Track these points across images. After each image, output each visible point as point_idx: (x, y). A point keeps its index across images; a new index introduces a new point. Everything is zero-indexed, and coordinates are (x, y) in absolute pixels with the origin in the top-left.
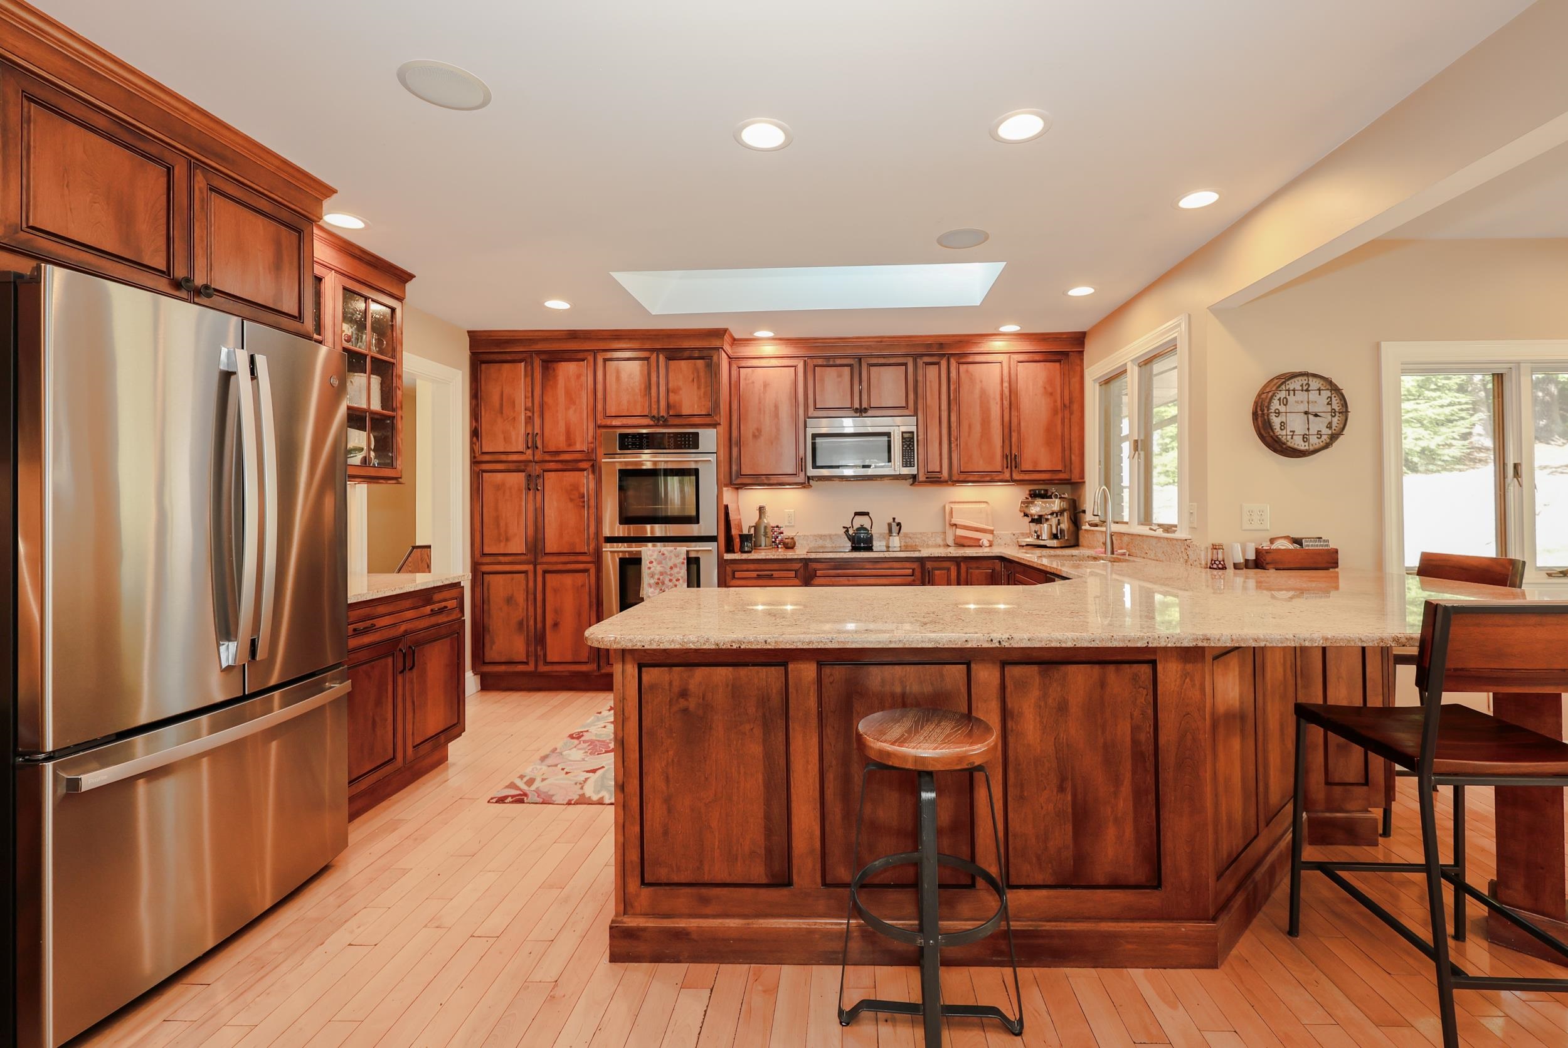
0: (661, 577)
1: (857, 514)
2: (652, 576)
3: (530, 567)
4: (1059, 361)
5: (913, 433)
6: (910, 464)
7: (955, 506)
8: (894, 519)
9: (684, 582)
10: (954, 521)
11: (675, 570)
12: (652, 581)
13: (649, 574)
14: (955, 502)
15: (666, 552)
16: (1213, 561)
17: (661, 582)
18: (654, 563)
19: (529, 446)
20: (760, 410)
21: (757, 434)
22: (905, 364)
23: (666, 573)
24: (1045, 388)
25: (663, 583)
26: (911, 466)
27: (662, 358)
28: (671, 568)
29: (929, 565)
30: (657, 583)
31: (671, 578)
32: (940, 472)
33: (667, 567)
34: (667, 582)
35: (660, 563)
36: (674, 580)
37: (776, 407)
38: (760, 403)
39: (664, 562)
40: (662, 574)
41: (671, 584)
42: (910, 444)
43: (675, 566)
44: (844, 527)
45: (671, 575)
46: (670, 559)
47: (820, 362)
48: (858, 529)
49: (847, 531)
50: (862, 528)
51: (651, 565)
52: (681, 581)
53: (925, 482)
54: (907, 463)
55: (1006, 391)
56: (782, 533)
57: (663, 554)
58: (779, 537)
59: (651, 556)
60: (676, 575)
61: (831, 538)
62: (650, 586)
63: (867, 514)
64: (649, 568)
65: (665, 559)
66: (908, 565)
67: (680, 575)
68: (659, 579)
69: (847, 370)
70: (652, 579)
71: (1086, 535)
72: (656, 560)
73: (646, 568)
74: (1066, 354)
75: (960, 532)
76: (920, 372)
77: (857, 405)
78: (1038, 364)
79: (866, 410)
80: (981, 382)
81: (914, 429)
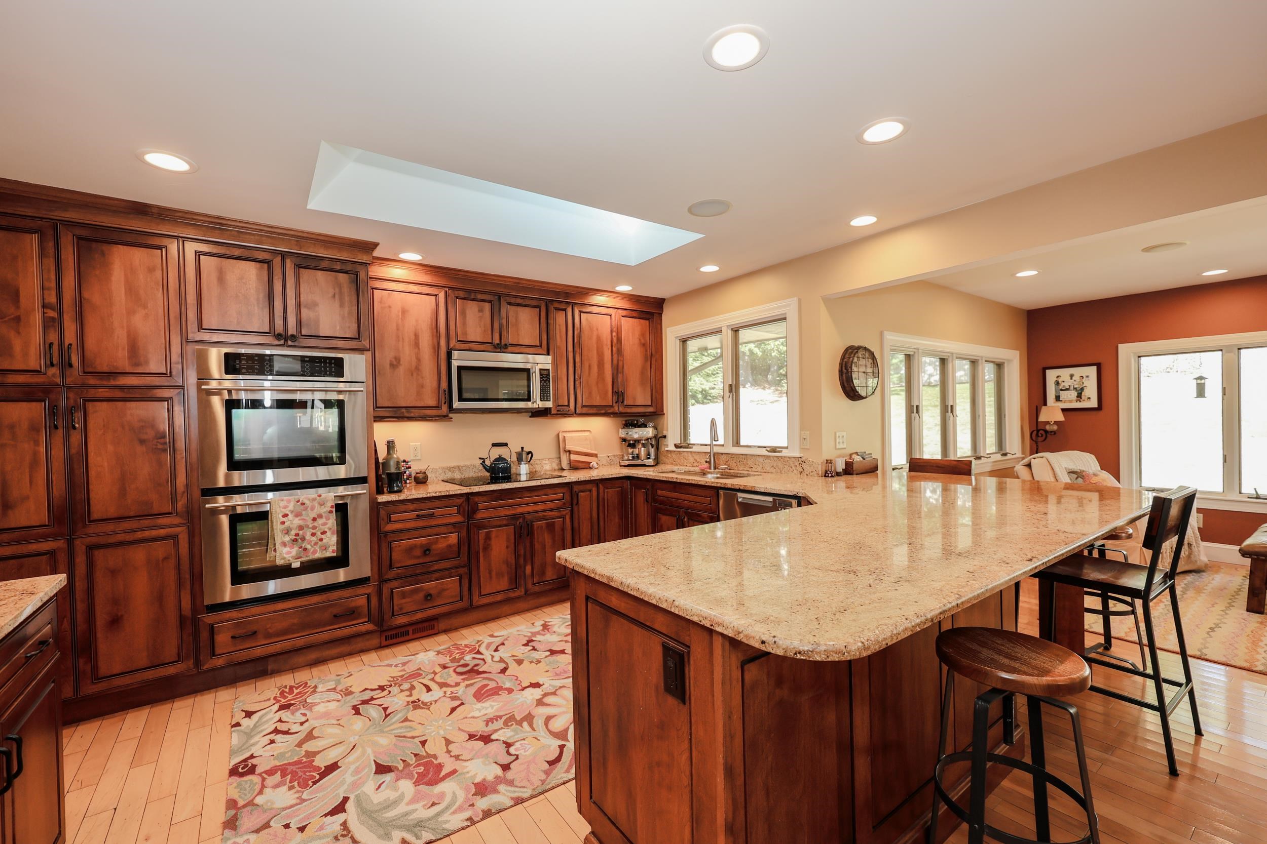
0: (301, 532)
1: (494, 445)
2: (287, 532)
3: (61, 544)
4: (648, 319)
5: (549, 370)
6: (547, 398)
7: (567, 435)
8: (522, 448)
9: (333, 533)
10: (568, 448)
11: (320, 521)
12: (287, 539)
13: (282, 531)
14: (566, 432)
15: (306, 502)
16: (826, 472)
17: (301, 539)
18: (290, 517)
19: (55, 362)
20: (398, 337)
21: (395, 363)
22: (538, 307)
23: (307, 526)
24: (640, 339)
25: (303, 539)
26: (547, 401)
27: (289, 264)
28: (314, 519)
29: (576, 488)
30: (295, 540)
31: (314, 531)
32: (568, 406)
33: (308, 518)
34: (308, 536)
35: (298, 515)
36: (319, 533)
37: (417, 336)
38: (398, 329)
39: (304, 513)
40: (301, 528)
41: (314, 539)
42: (546, 380)
43: (320, 516)
44: (480, 458)
45: (314, 528)
46: (313, 509)
47: (461, 294)
48: (496, 460)
49: (484, 462)
50: (500, 458)
51: (284, 519)
52: (329, 534)
53: (557, 414)
54: (544, 397)
55: (615, 340)
56: (410, 468)
57: (303, 504)
58: (407, 472)
59: (285, 507)
60: (321, 527)
61: (460, 470)
62: (284, 544)
63: (506, 445)
64: (283, 523)
65: (306, 509)
66: (559, 490)
67: (327, 526)
68: (297, 535)
69: (487, 306)
70: (287, 536)
71: (669, 455)
72: (292, 512)
73: (279, 523)
74: (652, 314)
75: (573, 457)
76: (551, 316)
77: (497, 341)
78: (635, 320)
79: (506, 346)
80: (597, 329)
81: (549, 367)
